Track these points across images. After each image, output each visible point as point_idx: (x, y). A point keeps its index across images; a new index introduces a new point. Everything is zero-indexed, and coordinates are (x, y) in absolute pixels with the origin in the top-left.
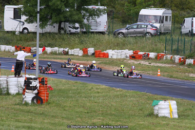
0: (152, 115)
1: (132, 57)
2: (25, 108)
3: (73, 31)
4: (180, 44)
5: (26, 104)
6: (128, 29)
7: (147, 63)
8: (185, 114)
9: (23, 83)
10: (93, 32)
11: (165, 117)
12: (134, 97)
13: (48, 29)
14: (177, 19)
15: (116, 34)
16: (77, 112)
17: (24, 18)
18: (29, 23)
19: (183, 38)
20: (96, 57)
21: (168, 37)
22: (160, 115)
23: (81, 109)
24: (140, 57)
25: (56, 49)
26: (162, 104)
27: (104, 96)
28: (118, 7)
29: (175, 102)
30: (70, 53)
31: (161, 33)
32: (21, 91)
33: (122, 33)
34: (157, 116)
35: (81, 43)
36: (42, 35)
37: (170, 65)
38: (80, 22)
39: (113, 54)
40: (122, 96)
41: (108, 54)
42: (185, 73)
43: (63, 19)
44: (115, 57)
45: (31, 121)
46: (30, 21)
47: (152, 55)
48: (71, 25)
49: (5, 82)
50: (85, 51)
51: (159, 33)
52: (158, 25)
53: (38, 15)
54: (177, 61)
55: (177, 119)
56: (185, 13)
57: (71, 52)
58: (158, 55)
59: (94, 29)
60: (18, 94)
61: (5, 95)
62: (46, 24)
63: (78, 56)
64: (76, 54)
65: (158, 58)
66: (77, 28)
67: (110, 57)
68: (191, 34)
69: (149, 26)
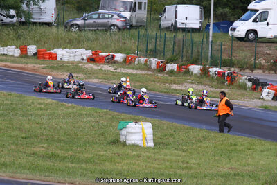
0: (117, 142)
1: (91, 60)
3: (7, 20)
4: (158, 43)
6: (84, 19)
7: (111, 68)
8: (164, 141)
10: (35, 23)
11: (134, 145)
12: (92, 116)
14: (154, 6)
15: (68, 27)
16: (10, 137)
19: (163, 34)
20: (39, 58)
21: (142, 32)
22: (128, 142)
23: (17, 133)
24: (102, 60)
26: (132, 127)
27: (50, 115)
29: (149, 124)
31: (131, 26)
33: (76, 24)
34: (124, 144)
35: (18, 38)
37: (144, 72)
38: (17, 8)
39: (63, 54)
40: (75, 115)
41: (56, 54)
42: (165, 83)
44: (66, 59)
47: (119, 57)
48: (4, 13)
50: (24, 50)
51: (128, 26)
52: (127, 15)
54: (154, 66)
55: (153, 149)
57: (3, 50)
58: (128, 57)
59: (36, 18)
63: (13, 56)
64: (11, 54)
65: (127, 62)
67: (58, 59)
68: (174, 28)
69: (115, 16)
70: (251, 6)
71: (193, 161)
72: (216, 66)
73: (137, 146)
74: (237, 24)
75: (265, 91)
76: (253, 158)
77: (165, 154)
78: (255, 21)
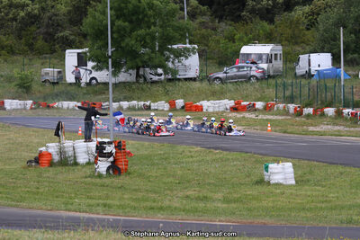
0: (261, 182)
1: (234, 109)
2: (98, 180)
3: (156, 78)
4: (294, 89)
5: (100, 176)
6: (226, 73)
7: (253, 116)
8: (304, 179)
9: (94, 150)
10: (181, 79)
11: (278, 185)
12: (237, 159)
13: (123, 77)
14: (289, 56)
15: (210, 80)
16: (165, 183)
17: (90, 64)
18: (97, 70)
19: (298, 81)
20: (187, 110)
21: (279, 81)
22: (272, 182)
23: (171, 179)
24: (244, 109)
25: (134, 102)
26: (274, 167)
27: (200, 161)
28: (212, 44)
29: (291, 164)
30: (152, 108)
31: (269, 76)
32: (93, 160)
33: (218, 78)
34: (269, 183)
35: (167, 93)
36: (115, 85)
37: (283, 117)
38: (163, 67)
39: (207, 105)
40: (222, 160)
41: (202, 106)
42: (303, 126)
43: (140, 64)
44: (211, 110)
45: (107, 197)
46: (98, 68)
47: (259, 105)
48: (152, 72)
49: (72, 149)
50: (173, 105)
51: (266, 77)
52: (265, 66)
53: (110, 60)
54: (292, 111)
55: (294, 186)
56: (300, 49)
57: (154, 106)
58: (267, 105)
59: (181, 75)
60: (89, 163)
61: (72, 165)
62: (119, 72)
63: (163, 110)
64: (161, 108)
65: (267, 109)
66: (161, 75)
67: (204, 110)
68: (309, 75)
69: (254, 68)
71: (332, 195)
72: (348, 107)
73: (281, 184)
77: (307, 190)
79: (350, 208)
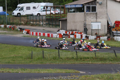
70: (18, 6)
74: (14, 11)
75: (24, 31)
76: (21, 52)
78: (19, 10)
79: (9, 58)
